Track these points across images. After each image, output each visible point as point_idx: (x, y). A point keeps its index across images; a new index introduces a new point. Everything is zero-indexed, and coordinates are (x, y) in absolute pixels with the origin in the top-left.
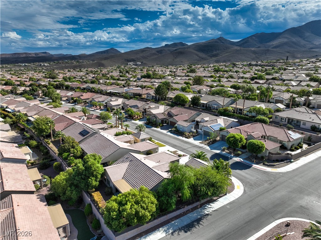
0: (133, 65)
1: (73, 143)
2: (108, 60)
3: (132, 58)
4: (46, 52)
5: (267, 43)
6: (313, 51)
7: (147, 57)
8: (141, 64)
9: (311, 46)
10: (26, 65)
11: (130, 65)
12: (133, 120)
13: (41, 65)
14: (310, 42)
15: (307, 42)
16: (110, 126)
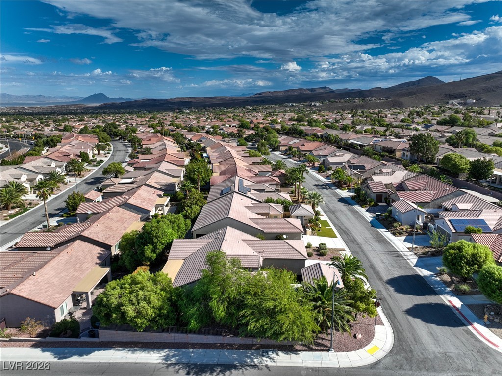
0: (459, 103)
1: (198, 200)
2: (413, 96)
3: (461, 91)
4: (325, 88)
7: (495, 89)
8: (474, 103)
10: (293, 105)
11: (452, 103)
12: (339, 189)
13: (311, 105)
16: (291, 191)
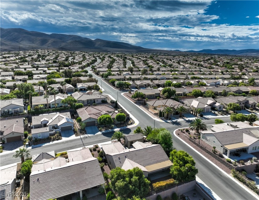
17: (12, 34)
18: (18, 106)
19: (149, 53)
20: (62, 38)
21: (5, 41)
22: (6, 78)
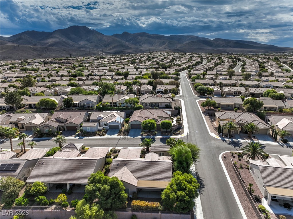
5: (42, 41)
6: (81, 50)
9: (78, 46)
14: (76, 42)
15: (74, 43)
17: (137, 38)
18: (91, 102)
19: (282, 53)
20: (180, 39)
21: (130, 45)
22: (107, 77)
